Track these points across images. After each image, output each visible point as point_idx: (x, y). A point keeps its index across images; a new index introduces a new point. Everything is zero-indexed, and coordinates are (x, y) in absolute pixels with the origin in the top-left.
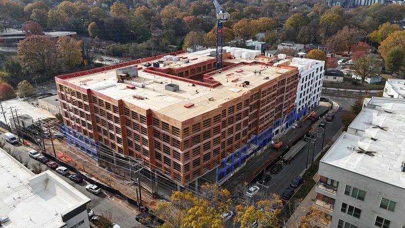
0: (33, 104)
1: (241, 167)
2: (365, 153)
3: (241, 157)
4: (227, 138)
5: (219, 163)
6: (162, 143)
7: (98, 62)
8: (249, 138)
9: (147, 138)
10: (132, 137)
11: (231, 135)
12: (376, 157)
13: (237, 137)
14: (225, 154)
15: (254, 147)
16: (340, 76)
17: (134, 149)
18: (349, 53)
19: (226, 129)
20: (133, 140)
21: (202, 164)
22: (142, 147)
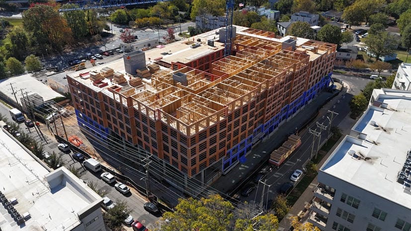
0: (41, 80)
1: (246, 156)
2: (365, 160)
3: (247, 146)
4: (233, 130)
5: (224, 155)
6: (170, 137)
7: (104, 31)
8: (255, 127)
9: (155, 131)
10: (140, 128)
11: (238, 128)
12: (374, 164)
13: (244, 128)
14: (232, 145)
15: (260, 135)
16: (353, 52)
17: (142, 140)
18: (366, 24)
19: (232, 122)
20: (141, 130)
21: (208, 157)
22: (151, 138)
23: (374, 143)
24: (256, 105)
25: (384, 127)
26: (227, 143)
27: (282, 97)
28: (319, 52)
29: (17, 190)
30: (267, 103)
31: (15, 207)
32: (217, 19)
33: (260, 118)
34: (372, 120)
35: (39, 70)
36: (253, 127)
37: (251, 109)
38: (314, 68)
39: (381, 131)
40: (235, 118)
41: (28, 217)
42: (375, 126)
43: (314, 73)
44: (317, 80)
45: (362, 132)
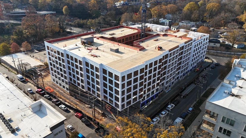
0: (30, 56)
2: (236, 96)
3: (155, 93)
4: (148, 82)
5: (142, 97)
6: (108, 84)
11: (150, 80)
13: (154, 82)
14: (146, 91)
17: (91, 87)
18: (224, 28)
20: (90, 81)
21: (132, 97)
22: (96, 86)
23: (240, 87)
25: (245, 78)
27: (177, 64)
30: (168, 67)
33: (164, 76)
36: (159, 81)
39: (243, 81)
44: (197, 57)
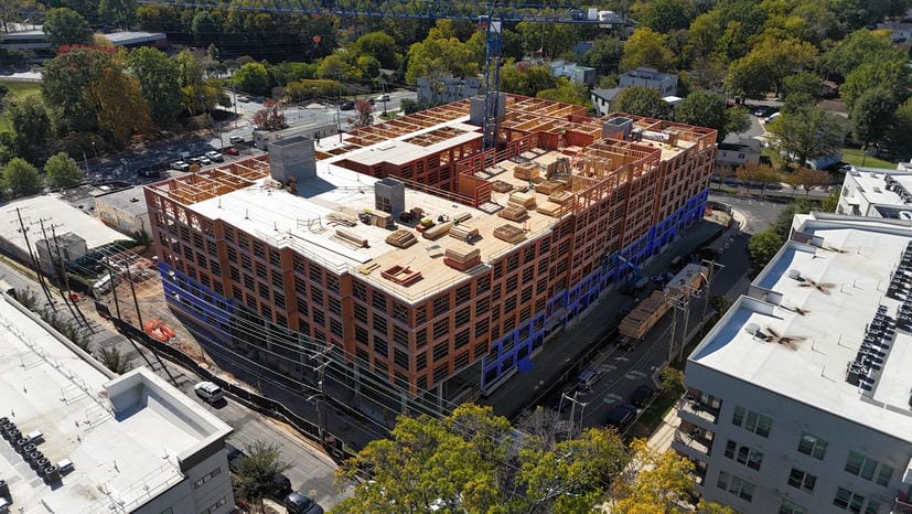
0: (81, 207)
1: (531, 357)
2: (780, 342)
3: (533, 336)
4: (505, 297)
5: (486, 351)
6: (371, 310)
7: (219, 107)
8: (550, 295)
9: (339, 298)
10: (305, 294)
11: (514, 293)
12: (799, 351)
13: (526, 296)
14: (501, 330)
15: (561, 313)
16: (752, 151)
17: (310, 320)
18: (777, 96)
19: (503, 280)
20: (308, 299)
21: (453, 352)
22: (329, 315)
23: (798, 311)
24: (552, 246)
25: (817, 281)
26: (492, 325)
27: (605, 234)
28: (681, 143)
29: (41, 416)
30: (575, 244)
31: (39, 448)
32: (463, 84)
33: (560, 277)
34: (792, 267)
35: (76, 186)
36: (545, 293)
37: (541, 254)
38: (671, 176)
39: (812, 289)
40: (509, 271)
41: (69, 469)
42: (800, 279)
43: (671, 188)
44: (677, 203)
45: (773, 290)
